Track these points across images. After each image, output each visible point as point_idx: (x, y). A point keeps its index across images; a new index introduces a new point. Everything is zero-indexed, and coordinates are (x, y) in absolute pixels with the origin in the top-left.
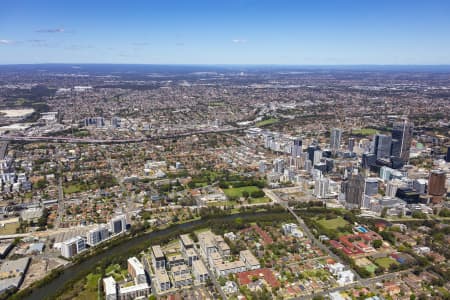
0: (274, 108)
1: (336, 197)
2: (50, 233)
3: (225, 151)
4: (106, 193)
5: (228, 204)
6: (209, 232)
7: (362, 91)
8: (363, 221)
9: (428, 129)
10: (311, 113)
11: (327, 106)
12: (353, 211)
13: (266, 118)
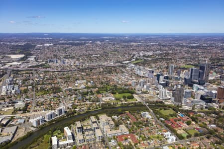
0: (141, 54)
1: (170, 99)
2: (28, 114)
3: (116, 76)
4: (56, 95)
5: (115, 102)
6: (105, 115)
7: (186, 46)
8: (182, 111)
9: (219, 66)
10: (160, 57)
11: (168, 54)
12: (178, 106)
13: (137, 59)
